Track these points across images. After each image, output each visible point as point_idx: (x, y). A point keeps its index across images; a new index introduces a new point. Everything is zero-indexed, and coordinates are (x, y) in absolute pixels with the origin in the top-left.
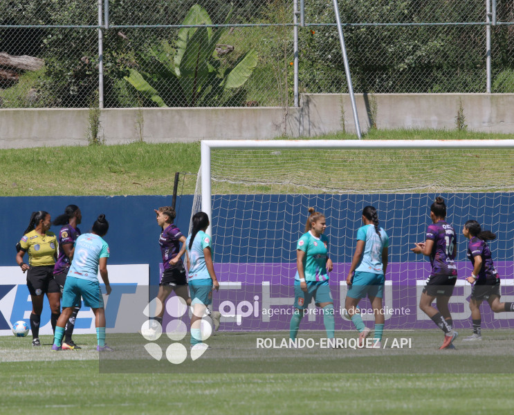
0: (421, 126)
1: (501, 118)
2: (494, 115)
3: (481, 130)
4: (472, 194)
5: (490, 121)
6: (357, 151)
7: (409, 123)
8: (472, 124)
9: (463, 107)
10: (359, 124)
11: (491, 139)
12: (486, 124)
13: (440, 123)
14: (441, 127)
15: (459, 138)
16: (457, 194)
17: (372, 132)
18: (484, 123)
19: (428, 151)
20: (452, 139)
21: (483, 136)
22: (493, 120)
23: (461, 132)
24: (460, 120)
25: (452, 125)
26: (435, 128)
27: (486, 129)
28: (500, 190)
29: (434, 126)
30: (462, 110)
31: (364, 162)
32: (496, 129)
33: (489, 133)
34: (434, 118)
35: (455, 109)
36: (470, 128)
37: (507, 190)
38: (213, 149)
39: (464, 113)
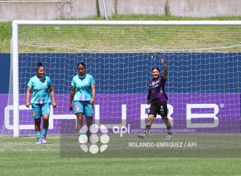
0: (143, 12)
1: (191, 8)
2: (187, 6)
3: (179, 15)
4: (174, 53)
5: (185, 10)
6: (105, 27)
7: (136, 11)
8: (174, 12)
9: (169, 1)
10: (107, 11)
11: (185, 20)
12: (182, 12)
13: (154, 11)
14: (156, 13)
15: (166, 20)
16: (165, 53)
17: (115, 17)
18: (181, 10)
19: (147, 27)
20: (162, 20)
21: (180, 19)
22: (187, 9)
23: (167, 16)
24: (167, 9)
25: (162, 12)
26: (152, 13)
27: (182, 14)
28: (190, 51)
29: (151, 13)
30: (168, 3)
31: (109, 34)
32: (188, 14)
33: (184, 17)
34: (151, 8)
35: (164, 3)
36: (172, 13)
37: (194, 51)
38: (19, 26)
39: (169, 5)
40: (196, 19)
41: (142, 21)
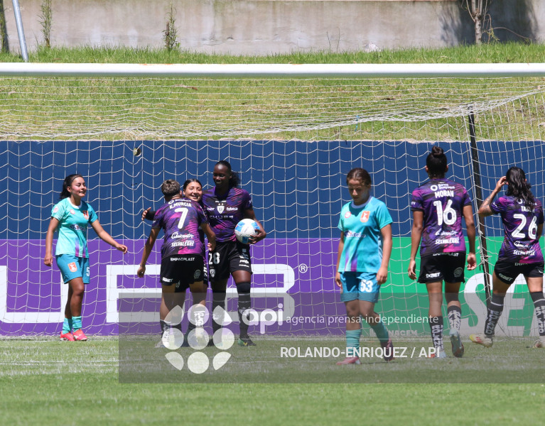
0: (113, 43)
1: (229, 33)
2: (219, 29)
3: (199, 50)
4: (188, 143)
5: (213, 38)
6: (22, 79)
7: (96, 39)
8: (186, 42)
9: (175, 17)
10: (25, 40)
11: (214, 63)
12: (207, 42)
13: (140, 39)
14: (143, 46)
15: (169, 62)
16: (166, 142)
17: (45, 54)
18: (204, 39)
19: (123, 80)
20: (158, 62)
21: (201, 59)
22: (218, 36)
23: (171, 51)
24: (170, 36)
25: (158, 42)
26: (135, 46)
27: (207, 49)
28: (227, 137)
29: (133, 44)
30: (172, 21)
31: (31, 95)
32: (220, 49)
33: (211, 54)
34: (132, 32)
35: (163, 19)
36: (183, 47)
37: (237, 137)
39: (176, 25)
40: (239, 60)
41: (109, 64)
